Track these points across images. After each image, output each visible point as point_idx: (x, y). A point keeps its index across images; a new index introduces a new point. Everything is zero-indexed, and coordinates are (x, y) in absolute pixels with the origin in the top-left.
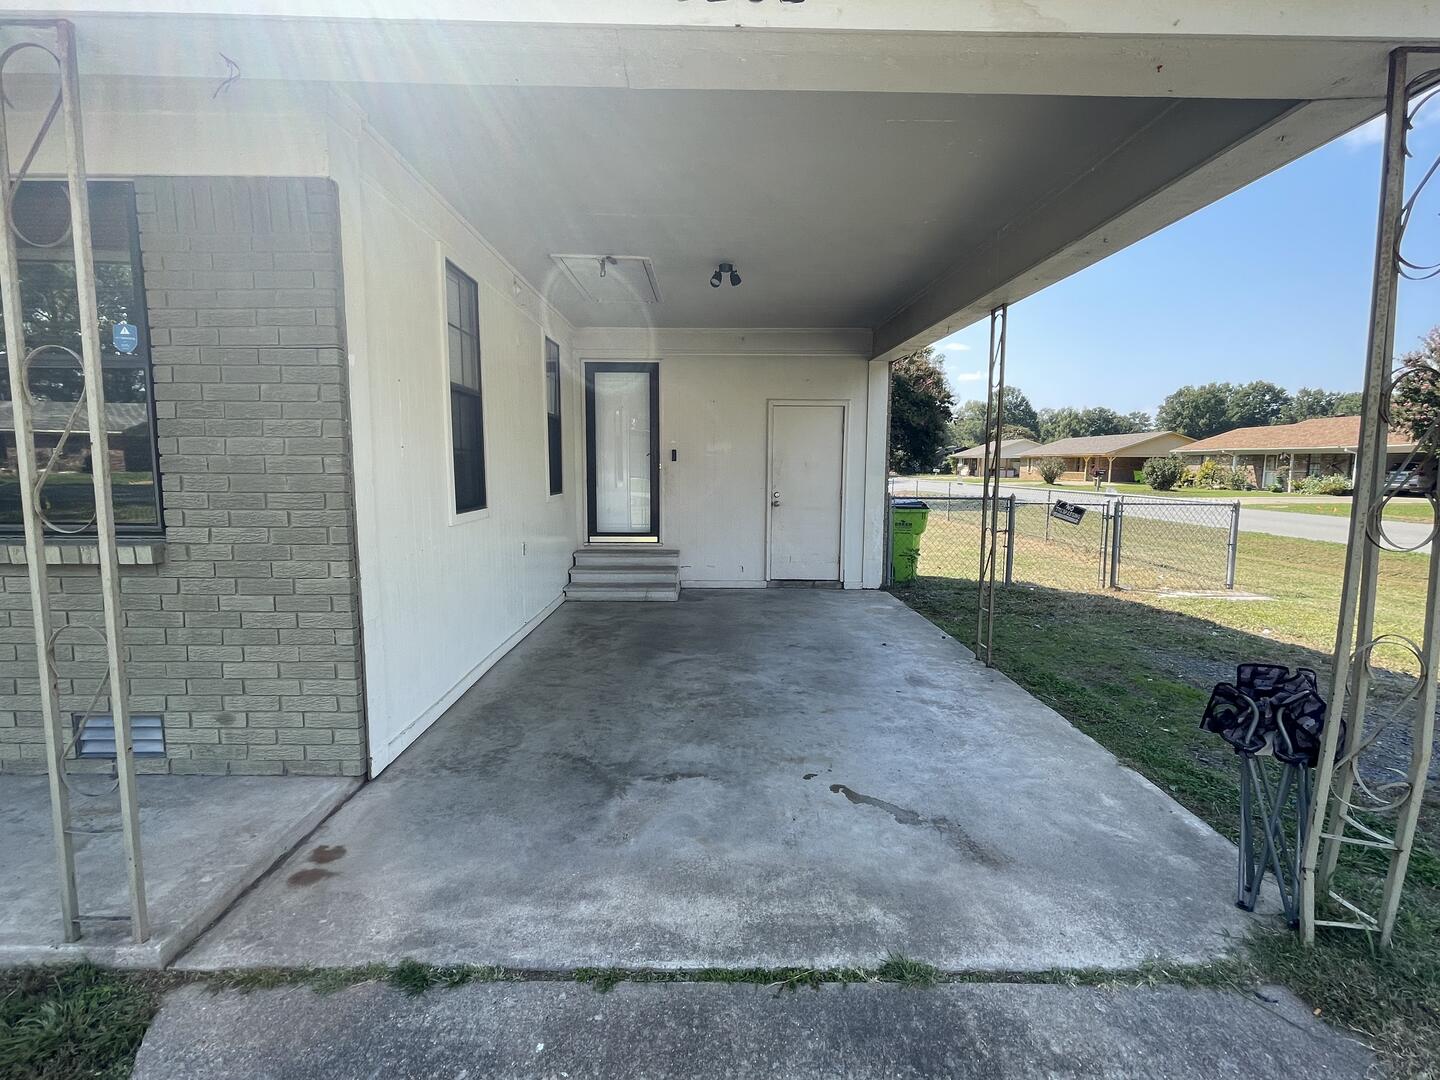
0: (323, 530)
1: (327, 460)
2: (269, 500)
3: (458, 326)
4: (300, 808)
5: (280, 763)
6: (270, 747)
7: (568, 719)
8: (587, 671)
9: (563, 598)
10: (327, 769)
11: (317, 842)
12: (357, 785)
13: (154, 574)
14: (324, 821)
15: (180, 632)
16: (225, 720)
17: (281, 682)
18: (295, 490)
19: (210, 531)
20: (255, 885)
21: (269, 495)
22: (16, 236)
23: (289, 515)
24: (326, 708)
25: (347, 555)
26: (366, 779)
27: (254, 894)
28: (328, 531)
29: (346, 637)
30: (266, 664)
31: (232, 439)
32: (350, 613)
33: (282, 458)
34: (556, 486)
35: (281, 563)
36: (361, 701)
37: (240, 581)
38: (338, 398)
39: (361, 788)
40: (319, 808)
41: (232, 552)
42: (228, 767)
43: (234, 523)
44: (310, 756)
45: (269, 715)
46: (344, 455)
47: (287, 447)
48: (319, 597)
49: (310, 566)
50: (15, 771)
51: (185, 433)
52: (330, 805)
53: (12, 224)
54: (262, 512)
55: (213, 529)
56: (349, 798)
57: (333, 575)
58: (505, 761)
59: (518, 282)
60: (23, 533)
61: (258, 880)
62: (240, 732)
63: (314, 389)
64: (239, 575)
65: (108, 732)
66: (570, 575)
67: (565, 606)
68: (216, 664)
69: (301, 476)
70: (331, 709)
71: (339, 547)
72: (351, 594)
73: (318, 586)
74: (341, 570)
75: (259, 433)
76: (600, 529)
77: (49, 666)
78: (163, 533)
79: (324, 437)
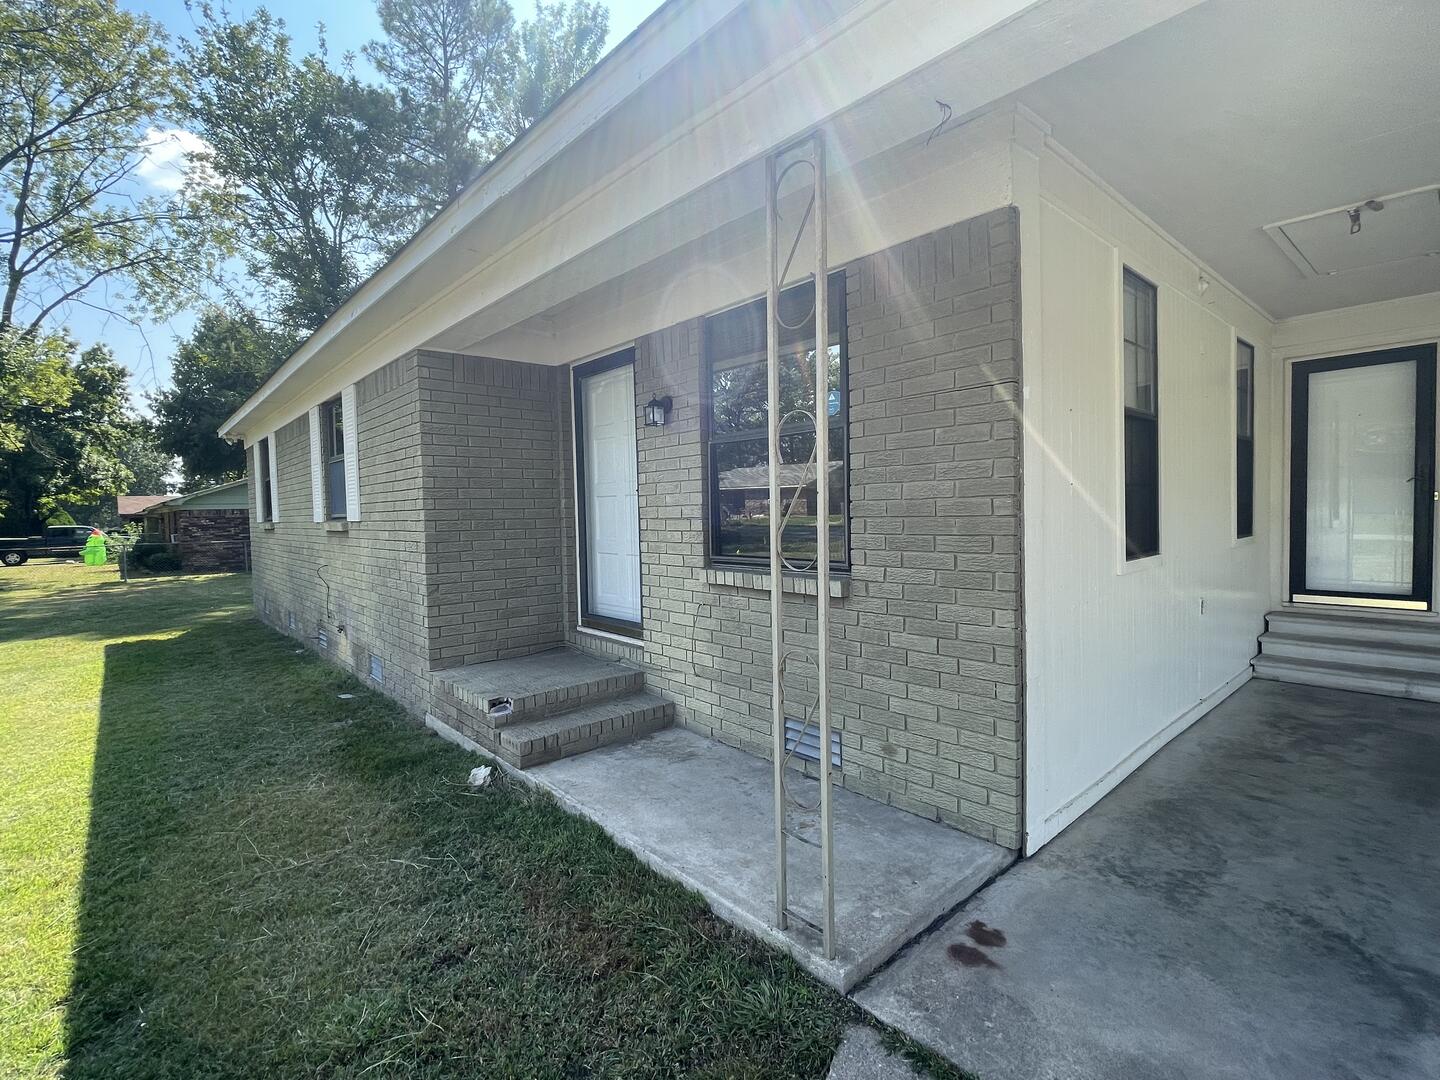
0: (989, 575)
1: (997, 502)
2: (938, 542)
3: (1134, 341)
4: (955, 867)
5: (934, 809)
6: (926, 790)
7: (1297, 859)
8: (1316, 790)
9: (1249, 674)
10: (978, 830)
11: (973, 915)
12: (1010, 859)
13: (841, 606)
14: (979, 890)
15: (858, 660)
16: (889, 750)
17: (939, 727)
18: (964, 532)
19: (885, 570)
20: (917, 939)
21: (938, 538)
22: (779, 325)
23: (956, 558)
24: (982, 765)
25: (1013, 604)
26: (1020, 856)
27: (917, 949)
28: (994, 577)
29: (1008, 693)
30: (925, 705)
31: (908, 484)
32: (1013, 668)
33: (951, 501)
34: (1245, 527)
35: (946, 606)
36: (1020, 766)
37: (907, 619)
38: (1011, 435)
39: (1013, 864)
40: (974, 874)
41: (903, 592)
42: (889, 797)
43: (906, 564)
44: (963, 812)
45: (925, 757)
46: (1015, 496)
47: (957, 488)
48: (981, 645)
49: (974, 612)
50: (747, 749)
51: (870, 481)
52: (984, 876)
53: (777, 317)
54: (932, 554)
55: (888, 569)
56: (1003, 872)
57: (997, 624)
58: (1202, 894)
59: (1204, 274)
60: (769, 566)
61: (920, 935)
62: (899, 765)
63: (986, 428)
64: (907, 614)
65: (815, 741)
66: (1260, 644)
67: (1255, 684)
68: (884, 696)
69: (970, 518)
70: (987, 767)
71: (1004, 594)
72: (1016, 647)
73: (981, 634)
74: (1005, 618)
75: (932, 477)
76: (1309, 586)
77: (780, 684)
78: (850, 571)
79: (995, 476)
